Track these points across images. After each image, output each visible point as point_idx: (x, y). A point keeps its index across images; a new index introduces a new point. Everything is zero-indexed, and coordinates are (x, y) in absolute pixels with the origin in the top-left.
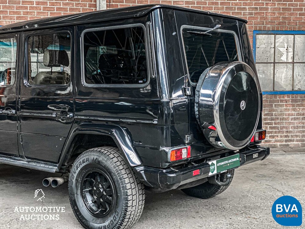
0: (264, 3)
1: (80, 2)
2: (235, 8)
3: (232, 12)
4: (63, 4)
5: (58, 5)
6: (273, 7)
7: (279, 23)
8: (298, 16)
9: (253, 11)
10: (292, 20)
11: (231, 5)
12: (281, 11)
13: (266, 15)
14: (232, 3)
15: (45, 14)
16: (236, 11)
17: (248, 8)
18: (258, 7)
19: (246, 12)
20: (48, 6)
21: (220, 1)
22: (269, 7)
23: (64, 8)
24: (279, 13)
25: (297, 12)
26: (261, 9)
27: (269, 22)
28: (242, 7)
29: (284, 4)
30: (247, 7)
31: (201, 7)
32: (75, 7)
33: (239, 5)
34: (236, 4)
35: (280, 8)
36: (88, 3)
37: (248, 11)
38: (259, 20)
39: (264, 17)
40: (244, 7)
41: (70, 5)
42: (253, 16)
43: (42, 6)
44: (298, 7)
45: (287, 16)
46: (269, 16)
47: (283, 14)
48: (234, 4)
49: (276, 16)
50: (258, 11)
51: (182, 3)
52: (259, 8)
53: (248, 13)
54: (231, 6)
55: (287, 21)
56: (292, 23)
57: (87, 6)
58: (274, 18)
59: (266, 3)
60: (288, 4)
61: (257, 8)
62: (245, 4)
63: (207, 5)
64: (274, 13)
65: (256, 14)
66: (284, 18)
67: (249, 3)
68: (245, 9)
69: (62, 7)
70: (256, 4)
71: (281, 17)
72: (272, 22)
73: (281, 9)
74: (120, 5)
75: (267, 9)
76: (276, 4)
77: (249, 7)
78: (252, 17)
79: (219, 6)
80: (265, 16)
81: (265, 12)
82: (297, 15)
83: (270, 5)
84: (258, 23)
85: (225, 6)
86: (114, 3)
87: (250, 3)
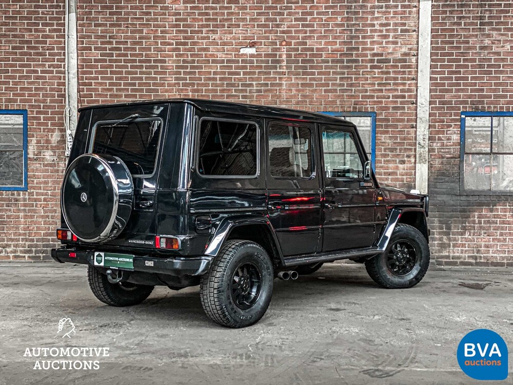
0: (276, 77)
1: (47, 80)
2: (239, 84)
3: (235, 89)
4: (28, 82)
5: (22, 84)
6: (289, 82)
7: (298, 103)
8: (323, 93)
9: (263, 88)
10: (315, 98)
11: (233, 80)
12: (300, 88)
13: (280, 93)
14: (234, 78)
15: (7, 95)
16: (240, 88)
17: (256, 84)
18: (269, 82)
19: (253, 90)
20: (11, 86)
21: (219, 76)
22: (283, 82)
23: (28, 88)
24: (297, 90)
25: (321, 88)
26: (272, 85)
27: (284, 101)
28: (248, 82)
29: (304, 78)
30: (254, 83)
31: (194, 83)
32: (41, 86)
33: (244, 80)
34: (239, 80)
35: (298, 84)
36: (56, 81)
37: (255, 88)
38: (270, 99)
39: (276, 95)
40: (250, 82)
41: (36, 84)
42: (263, 94)
43: (4, 86)
44: (323, 82)
45: (308, 94)
46: (284, 94)
47: (303, 91)
48: (237, 80)
49: (293, 93)
50: (269, 88)
51: (170, 79)
52: (271, 83)
53: (255, 90)
54: (233, 82)
55: (308, 100)
56: (314, 102)
57: (56, 84)
58: (290, 96)
59: (279, 77)
60: (309, 78)
61: (267, 85)
62: (251, 79)
63: (203, 82)
64: (291, 90)
65: (266, 91)
66: (304, 96)
67: (256, 77)
68: (251, 85)
69: (26, 86)
70: (265, 79)
71: (300, 94)
72: (288, 102)
73: (300, 85)
74: (94, 82)
75: (281, 85)
76: (293, 79)
77: (256, 82)
78: (261, 95)
79: (218, 82)
80: (278, 93)
81: (278, 88)
82: (322, 91)
83: (285, 80)
84: (270, 102)
85: (225, 82)
86: (87, 81)
87: (258, 78)
